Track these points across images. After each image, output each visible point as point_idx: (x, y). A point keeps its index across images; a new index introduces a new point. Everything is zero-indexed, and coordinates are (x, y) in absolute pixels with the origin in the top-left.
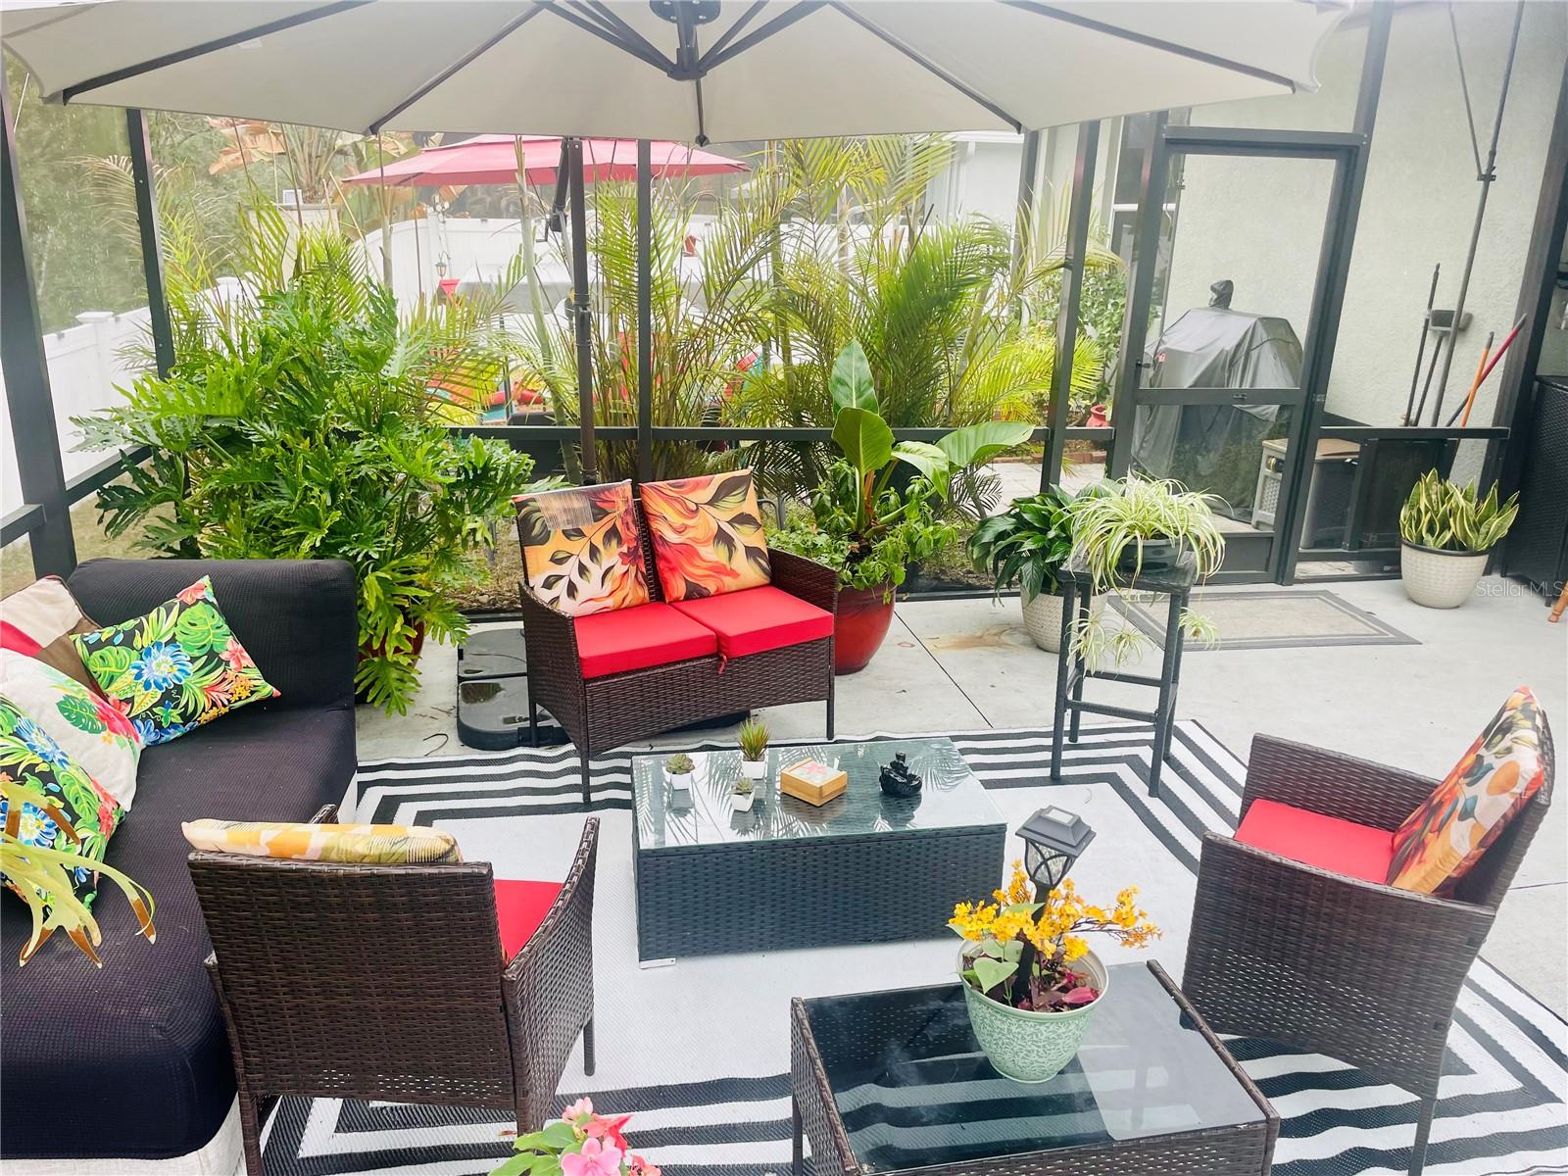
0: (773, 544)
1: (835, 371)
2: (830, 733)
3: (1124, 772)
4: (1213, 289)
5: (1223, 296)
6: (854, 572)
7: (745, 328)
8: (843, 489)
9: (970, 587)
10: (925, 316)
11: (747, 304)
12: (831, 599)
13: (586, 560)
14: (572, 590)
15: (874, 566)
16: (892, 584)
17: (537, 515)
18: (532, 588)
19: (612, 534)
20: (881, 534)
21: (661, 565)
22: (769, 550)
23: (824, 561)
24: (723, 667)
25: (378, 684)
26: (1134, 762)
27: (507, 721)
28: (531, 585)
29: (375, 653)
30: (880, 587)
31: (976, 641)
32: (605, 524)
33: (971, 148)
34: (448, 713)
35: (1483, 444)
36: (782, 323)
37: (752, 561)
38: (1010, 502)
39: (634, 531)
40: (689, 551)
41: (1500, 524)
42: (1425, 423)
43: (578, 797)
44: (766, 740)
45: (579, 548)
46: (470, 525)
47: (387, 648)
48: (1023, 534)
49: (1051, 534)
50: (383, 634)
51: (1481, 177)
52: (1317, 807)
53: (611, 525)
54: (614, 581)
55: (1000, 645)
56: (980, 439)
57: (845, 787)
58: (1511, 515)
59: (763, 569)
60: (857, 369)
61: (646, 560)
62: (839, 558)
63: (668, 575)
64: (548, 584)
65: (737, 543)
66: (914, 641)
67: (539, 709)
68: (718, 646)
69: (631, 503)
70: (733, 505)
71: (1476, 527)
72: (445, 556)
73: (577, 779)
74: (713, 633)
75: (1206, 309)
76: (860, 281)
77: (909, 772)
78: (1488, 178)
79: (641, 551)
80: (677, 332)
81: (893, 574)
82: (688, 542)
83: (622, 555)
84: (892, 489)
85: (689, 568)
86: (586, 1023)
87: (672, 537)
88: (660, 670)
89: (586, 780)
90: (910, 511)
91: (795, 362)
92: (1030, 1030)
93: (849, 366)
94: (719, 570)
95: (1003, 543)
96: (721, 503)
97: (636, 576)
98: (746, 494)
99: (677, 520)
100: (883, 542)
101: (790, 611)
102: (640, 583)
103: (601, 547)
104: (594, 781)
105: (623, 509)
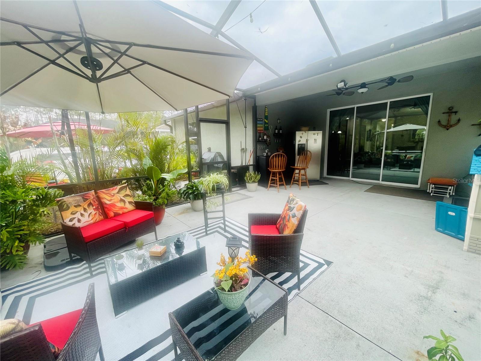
0: (135, 200)
1: (143, 163)
2: (157, 239)
3: (218, 229)
4: (208, 149)
5: (209, 150)
6: (156, 203)
7: (120, 157)
8: (149, 186)
9: (179, 203)
10: (161, 152)
11: (120, 152)
12: (152, 209)
13: (83, 212)
14: (79, 221)
15: (160, 200)
16: (164, 204)
17: (64, 203)
18: (66, 223)
19: (90, 204)
20: (160, 194)
21: (106, 210)
22: (134, 201)
23: (148, 201)
24: (127, 230)
25: (10, 263)
26: (220, 227)
27: (62, 261)
28: (65, 221)
29: (8, 254)
30: (162, 205)
31: (183, 213)
32: (88, 202)
33: (160, 132)
34: (41, 264)
35: (252, 166)
36: (129, 155)
37: (131, 205)
38: (184, 185)
39: (97, 203)
40: (113, 205)
41: (259, 177)
42: (244, 164)
43: (89, 275)
44: (143, 244)
45: (81, 210)
46: (41, 210)
47: (13, 251)
48: (189, 190)
49: (194, 189)
50: (10, 247)
51: (245, 127)
52: (261, 224)
53: (90, 201)
54: (92, 216)
55: (187, 212)
56: (177, 173)
57: (166, 250)
58: (260, 176)
59: (133, 205)
60: (148, 162)
61: (101, 210)
62: (152, 200)
63: (108, 212)
64: (71, 220)
65: (126, 201)
66: (170, 215)
67: (73, 255)
68: (125, 225)
69: (95, 196)
70: (123, 193)
71: (256, 178)
72: (35, 221)
73: (88, 270)
74: (123, 223)
75: (207, 152)
76: (145, 146)
77: (181, 241)
78: (246, 127)
79: (99, 207)
80: (102, 159)
81: (164, 202)
82: (113, 203)
83: (94, 209)
84: (161, 185)
85: (114, 209)
86: (99, 349)
87: (108, 202)
88: (110, 235)
89: (90, 269)
90: (166, 188)
91: (133, 163)
92: (237, 296)
93: (147, 161)
94: (122, 208)
95: (185, 192)
96: (120, 193)
97: (99, 214)
98: (126, 190)
99: (109, 198)
100: (161, 195)
101: (142, 214)
102: (100, 215)
103: (87, 208)
104: (93, 269)
105: (92, 198)
